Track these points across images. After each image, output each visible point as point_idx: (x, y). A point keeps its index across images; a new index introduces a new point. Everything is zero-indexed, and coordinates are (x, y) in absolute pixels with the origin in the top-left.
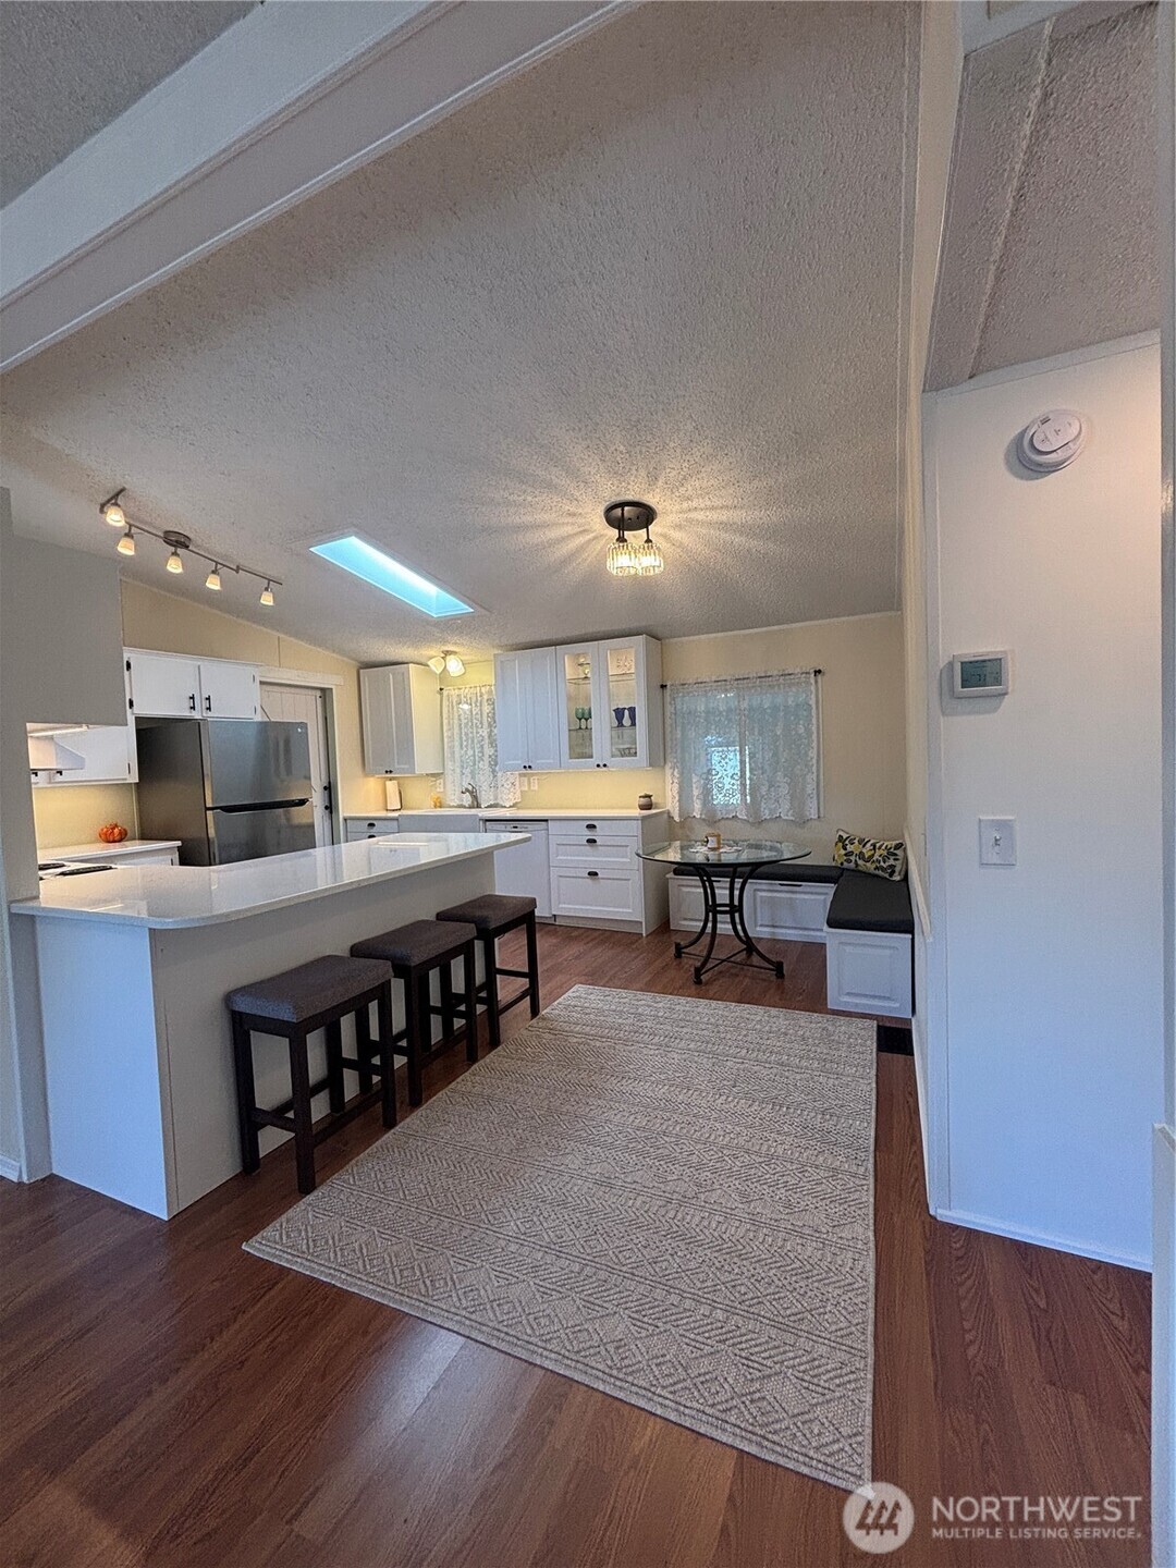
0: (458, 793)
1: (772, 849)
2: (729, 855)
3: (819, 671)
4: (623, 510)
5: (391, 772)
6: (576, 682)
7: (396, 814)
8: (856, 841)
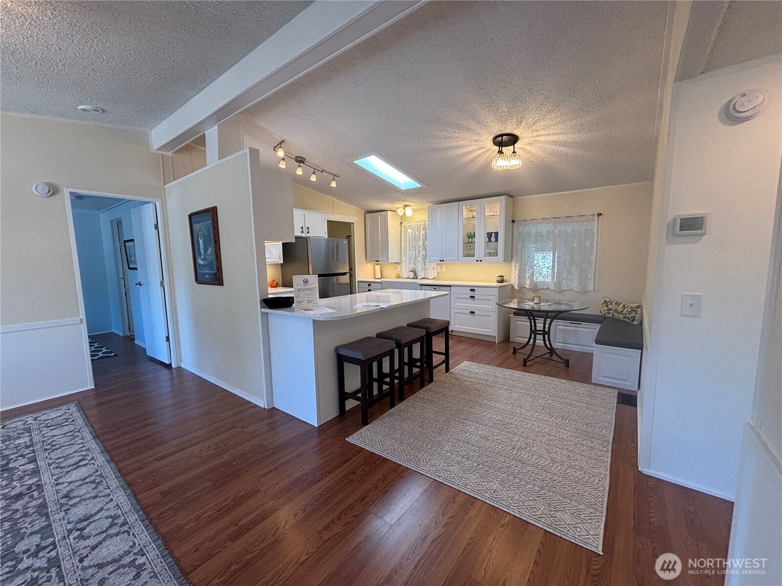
0: (408, 271)
1: (567, 305)
2: (544, 306)
3: (600, 214)
4: (502, 138)
5: (378, 261)
6: (467, 219)
7: (380, 280)
8: (614, 303)
